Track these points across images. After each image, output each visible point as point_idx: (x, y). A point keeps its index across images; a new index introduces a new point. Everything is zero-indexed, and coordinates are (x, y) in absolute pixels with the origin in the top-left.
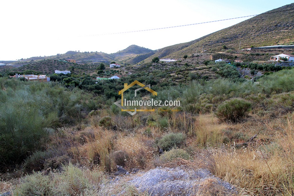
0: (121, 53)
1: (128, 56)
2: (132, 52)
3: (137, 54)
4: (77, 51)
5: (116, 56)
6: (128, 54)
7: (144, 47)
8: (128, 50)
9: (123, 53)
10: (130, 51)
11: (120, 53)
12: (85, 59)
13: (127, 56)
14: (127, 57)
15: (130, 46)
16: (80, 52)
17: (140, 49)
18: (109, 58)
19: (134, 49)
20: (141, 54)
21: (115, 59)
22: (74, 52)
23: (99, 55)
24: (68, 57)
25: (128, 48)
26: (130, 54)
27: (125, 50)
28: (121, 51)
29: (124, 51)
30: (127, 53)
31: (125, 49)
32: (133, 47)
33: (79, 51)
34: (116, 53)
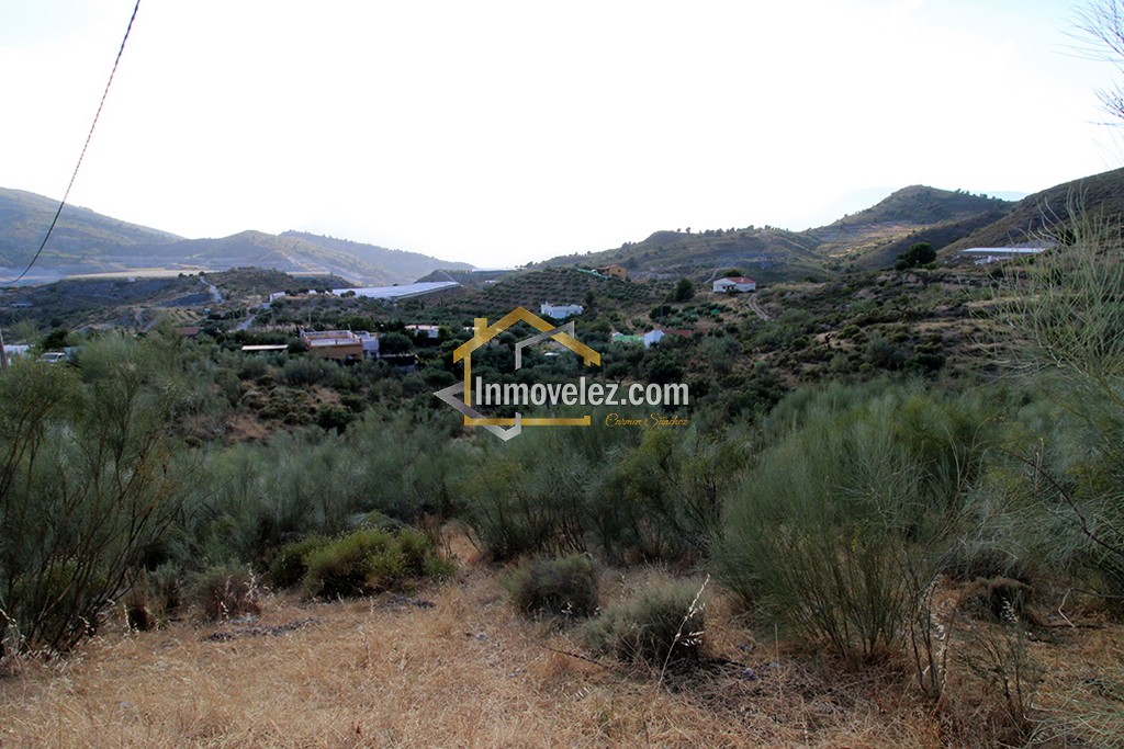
0: (850, 225)
1: (878, 235)
2: (901, 220)
3: (923, 223)
4: (683, 231)
5: (823, 239)
6: (879, 226)
7: (964, 189)
8: (883, 211)
9: (860, 223)
10: (892, 214)
11: (846, 227)
12: (699, 256)
13: (874, 235)
14: (871, 239)
15: (898, 193)
16: (691, 232)
17: (946, 200)
18: (791, 247)
19: (917, 203)
20: (939, 225)
21: (815, 252)
22: (672, 232)
23: (752, 239)
24: (646, 255)
25: (884, 202)
26: (887, 226)
27: (869, 211)
28: (852, 217)
29: (868, 215)
30: (875, 221)
31: (870, 207)
32: (909, 195)
33: (688, 229)
34: (826, 228)
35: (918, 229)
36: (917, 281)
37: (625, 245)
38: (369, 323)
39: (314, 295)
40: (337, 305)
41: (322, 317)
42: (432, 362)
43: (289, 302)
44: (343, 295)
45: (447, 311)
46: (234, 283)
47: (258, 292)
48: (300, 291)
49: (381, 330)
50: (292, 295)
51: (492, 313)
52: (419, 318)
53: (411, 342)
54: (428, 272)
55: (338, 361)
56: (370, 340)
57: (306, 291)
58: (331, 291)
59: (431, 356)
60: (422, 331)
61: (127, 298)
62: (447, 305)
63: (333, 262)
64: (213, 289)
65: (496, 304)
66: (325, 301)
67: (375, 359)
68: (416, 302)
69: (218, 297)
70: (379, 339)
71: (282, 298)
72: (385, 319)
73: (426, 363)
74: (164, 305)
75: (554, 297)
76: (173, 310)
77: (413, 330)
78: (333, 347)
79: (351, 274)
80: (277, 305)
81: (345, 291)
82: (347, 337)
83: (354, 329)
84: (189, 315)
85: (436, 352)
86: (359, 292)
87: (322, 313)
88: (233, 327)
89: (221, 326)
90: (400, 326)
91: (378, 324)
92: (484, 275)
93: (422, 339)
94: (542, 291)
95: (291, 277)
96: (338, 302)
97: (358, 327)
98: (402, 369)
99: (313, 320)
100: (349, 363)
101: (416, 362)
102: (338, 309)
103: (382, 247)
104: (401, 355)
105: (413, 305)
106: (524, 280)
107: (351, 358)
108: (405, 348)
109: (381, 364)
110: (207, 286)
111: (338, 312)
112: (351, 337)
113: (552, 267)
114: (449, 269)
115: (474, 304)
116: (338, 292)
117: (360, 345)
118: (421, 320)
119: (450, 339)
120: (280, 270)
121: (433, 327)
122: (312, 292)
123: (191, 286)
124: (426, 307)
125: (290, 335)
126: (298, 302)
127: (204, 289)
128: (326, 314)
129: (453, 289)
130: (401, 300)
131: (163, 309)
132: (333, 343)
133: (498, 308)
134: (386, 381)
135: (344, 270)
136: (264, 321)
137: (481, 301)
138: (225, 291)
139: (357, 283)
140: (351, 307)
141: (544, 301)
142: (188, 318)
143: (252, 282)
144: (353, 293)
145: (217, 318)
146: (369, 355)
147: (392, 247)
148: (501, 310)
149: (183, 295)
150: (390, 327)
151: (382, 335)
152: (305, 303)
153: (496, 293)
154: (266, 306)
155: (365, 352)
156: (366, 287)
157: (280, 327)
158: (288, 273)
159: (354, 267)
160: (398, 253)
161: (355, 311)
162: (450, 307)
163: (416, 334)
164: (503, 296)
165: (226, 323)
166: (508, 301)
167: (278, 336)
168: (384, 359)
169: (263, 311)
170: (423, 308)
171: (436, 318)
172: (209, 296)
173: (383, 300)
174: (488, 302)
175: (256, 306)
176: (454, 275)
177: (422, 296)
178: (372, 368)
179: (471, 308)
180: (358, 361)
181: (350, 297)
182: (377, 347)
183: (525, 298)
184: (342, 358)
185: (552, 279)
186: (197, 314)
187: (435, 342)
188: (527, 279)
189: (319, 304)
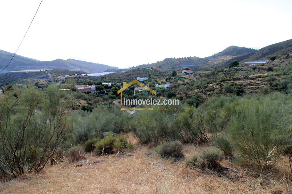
1: (223, 58)
2: (229, 55)
3: (235, 55)
4: (173, 58)
5: (209, 60)
6: (223, 56)
7: (245, 47)
8: (224, 53)
9: (219, 55)
10: (227, 53)
11: (215, 56)
12: (177, 64)
13: (222, 59)
15: (228, 48)
17: (240, 49)
18: (201, 62)
19: (233, 50)
20: (239, 56)
21: (207, 63)
22: (170, 58)
23: (191, 60)
24: (164, 64)
25: (225, 50)
26: (226, 56)
27: (221, 52)
28: (216, 54)
30: (222, 55)
32: (231, 48)
33: (174, 58)
34: (210, 57)
35: (234, 57)
36: (234, 70)
37: (158, 62)
38: (92, 83)
39: (77, 76)
40: (83, 78)
41: (79, 81)
42: (110, 93)
43: (70, 78)
44: (84, 76)
45: (112, 79)
46: (55, 73)
47: (61, 75)
48: (73, 75)
49: (96, 84)
50: (71, 76)
51: (124, 80)
52: (105, 81)
53: (104, 88)
54: (106, 69)
55: (85, 93)
56: (93, 87)
57: (74, 75)
58: (81, 75)
59: (109, 91)
60: (107, 85)
61: (26, 77)
62: (112, 78)
63: (81, 67)
64: (49, 74)
66: (79, 77)
67: (95, 92)
68: (104, 77)
69: (51, 76)
70: (96, 87)
71: (68, 77)
72: (97, 82)
73: (108, 93)
74: (36, 79)
75: (140, 75)
76: (39, 80)
77: (104, 84)
78: (83, 89)
79: (86, 70)
81: (85, 74)
83: (89, 84)
84: (43, 81)
85: (111, 90)
86: (89, 75)
87: (79, 80)
90: (101, 84)
92: (121, 70)
93: (107, 87)
94: (137, 74)
95: (70, 71)
96: (83, 77)
98: (102, 95)
99: (77, 82)
100: (88, 93)
101: (105, 93)
102: (83, 79)
103: (94, 63)
104: (101, 91)
105: (103, 78)
106: (132, 71)
107: (88, 92)
108: (102, 89)
109: (96, 93)
110: (48, 74)
111: (83, 80)
112: (88, 87)
113: (139, 68)
114: (112, 68)
116: (83, 75)
117: (91, 89)
119: (114, 87)
120: (67, 69)
121: (109, 84)
123: (43, 74)
125: (72, 86)
127: (47, 75)
128: (80, 81)
129: (113, 74)
130: (100, 77)
131: (36, 80)
132: (84, 88)
133: (126, 78)
134: (98, 98)
135: (84, 69)
136: (64, 83)
137: (121, 77)
138: (53, 75)
139: (88, 72)
140: (87, 79)
141: (137, 76)
143: (60, 72)
144: (87, 75)
145: (51, 82)
147: (97, 63)
148: (126, 79)
149: (41, 76)
150: (98, 84)
152: (74, 78)
153: (125, 75)
155: (92, 90)
156: (90, 73)
158: (69, 70)
159: (87, 68)
160: (98, 64)
161: (88, 80)
162: (113, 78)
163: (105, 86)
164: (127, 75)
166: (128, 77)
169: (63, 80)
170: (105, 79)
172: (48, 76)
173: (95, 77)
174: (123, 77)
175: (61, 79)
176: (113, 70)
177: (105, 75)
178: (94, 94)
179: (118, 79)
180: (90, 93)
181: (86, 76)
182: (95, 89)
183: (133, 76)
184: (86, 92)
185: (139, 71)
186: (45, 81)
187: (110, 88)
188: (133, 71)
189: (78, 78)
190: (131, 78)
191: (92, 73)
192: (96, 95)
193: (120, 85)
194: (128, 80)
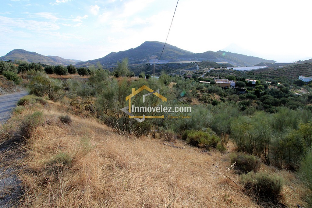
38: (234, 78)
39: (221, 69)
40: (227, 72)
41: (222, 75)
42: (251, 91)
43: (214, 71)
44: (229, 69)
45: (261, 76)
46: (203, 65)
47: (207, 67)
48: (218, 68)
49: (237, 80)
50: (216, 69)
51: (278, 77)
52: (251, 77)
53: (245, 84)
54: (259, 63)
55: (222, 88)
56: (233, 83)
57: (220, 68)
58: (226, 68)
59: (251, 90)
60: (250, 81)
61: (179, 68)
62: (262, 74)
63: (230, 59)
64: (197, 66)
65: (280, 75)
66: (224, 71)
67: (233, 89)
68: (252, 72)
69: (198, 68)
70: (236, 83)
71: (213, 69)
72: (240, 77)
73: (249, 91)
74: (186, 70)
75: (306, 73)
76: (188, 71)
77: (247, 81)
78: (222, 84)
79: (234, 63)
80: (211, 71)
81: (230, 68)
82: (227, 81)
83: (229, 79)
84: (191, 73)
85: (253, 88)
86: (234, 68)
87: (223, 74)
88: (200, 76)
89: (197, 76)
90: (244, 80)
91: (237, 78)
92: (279, 64)
93: (250, 84)
94: (301, 71)
95: (217, 63)
96: (227, 71)
97: (230, 79)
98: (241, 92)
99: (219, 76)
100: (225, 88)
101: (246, 91)
102: (227, 73)
103: (245, 55)
104: (241, 88)
105: (251, 74)
106: (294, 67)
107: (226, 87)
108: (243, 86)
109: (234, 90)
110: (196, 65)
111: (227, 74)
112: (228, 81)
113: (308, 62)
114: (266, 62)
115: (272, 74)
116: (228, 68)
117: (230, 84)
118: (252, 78)
119: (259, 85)
120: (214, 62)
121: (254, 81)
122: (221, 68)
123: (193, 65)
124: (255, 74)
125: (212, 79)
126: (217, 70)
127: (195, 66)
128: (224, 74)
129: (265, 69)
130: (247, 72)
131: (186, 71)
132: (222, 83)
133: (281, 76)
134: (235, 95)
135: (232, 62)
136: (207, 75)
137: (275, 73)
138: (200, 67)
139: (235, 66)
140: (231, 73)
141: (301, 75)
142: (190, 73)
143: (207, 65)
144: (233, 69)
145: (197, 74)
146: (232, 87)
147: (248, 55)
148: (282, 77)
149: (191, 67)
150: (240, 80)
151: (237, 82)
152: (218, 71)
153: (281, 71)
154: (209, 71)
155: (231, 86)
156: (237, 67)
157: (210, 77)
158: (216, 62)
159: (235, 61)
160: (250, 57)
161: (232, 74)
162: (263, 75)
163: (248, 82)
164: (284, 72)
165: (198, 75)
166: (286, 74)
167: (208, 79)
168: (236, 89)
169: (207, 72)
170: (253, 74)
171: (257, 78)
172: (196, 68)
173: (241, 71)
174: (277, 74)
175: (206, 71)
176: (267, 64)
177: (254, 71)
178: (231, 91)
179: (271, 75)
180: (228, 88)
181: (231, 70)
182: (234, 85)
183: (293, 73)
184: (224, 87)
185: (307, 67)
186: (193, 72)
187: (254, 85)
188: (296, 66)
189: (222, 71)
190: (290, 76)
191: (240, 67)
192: (234, 92)
193: (269, 84)
194: (283, 78)
